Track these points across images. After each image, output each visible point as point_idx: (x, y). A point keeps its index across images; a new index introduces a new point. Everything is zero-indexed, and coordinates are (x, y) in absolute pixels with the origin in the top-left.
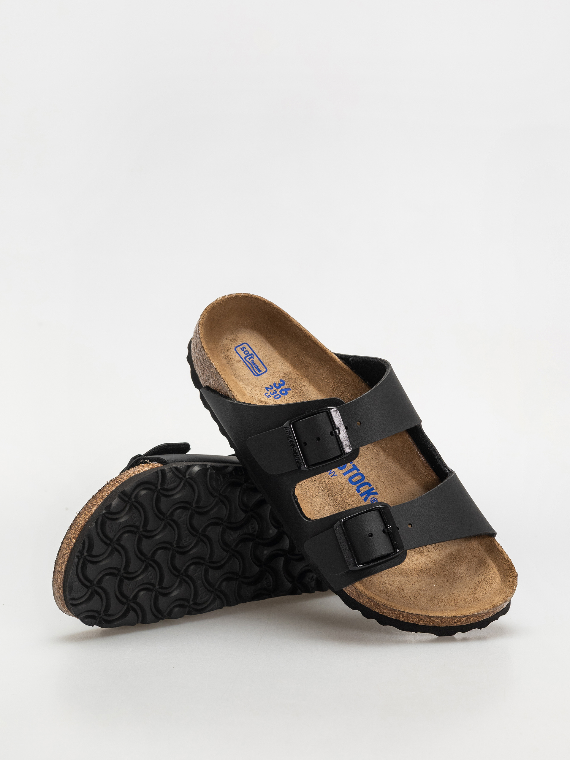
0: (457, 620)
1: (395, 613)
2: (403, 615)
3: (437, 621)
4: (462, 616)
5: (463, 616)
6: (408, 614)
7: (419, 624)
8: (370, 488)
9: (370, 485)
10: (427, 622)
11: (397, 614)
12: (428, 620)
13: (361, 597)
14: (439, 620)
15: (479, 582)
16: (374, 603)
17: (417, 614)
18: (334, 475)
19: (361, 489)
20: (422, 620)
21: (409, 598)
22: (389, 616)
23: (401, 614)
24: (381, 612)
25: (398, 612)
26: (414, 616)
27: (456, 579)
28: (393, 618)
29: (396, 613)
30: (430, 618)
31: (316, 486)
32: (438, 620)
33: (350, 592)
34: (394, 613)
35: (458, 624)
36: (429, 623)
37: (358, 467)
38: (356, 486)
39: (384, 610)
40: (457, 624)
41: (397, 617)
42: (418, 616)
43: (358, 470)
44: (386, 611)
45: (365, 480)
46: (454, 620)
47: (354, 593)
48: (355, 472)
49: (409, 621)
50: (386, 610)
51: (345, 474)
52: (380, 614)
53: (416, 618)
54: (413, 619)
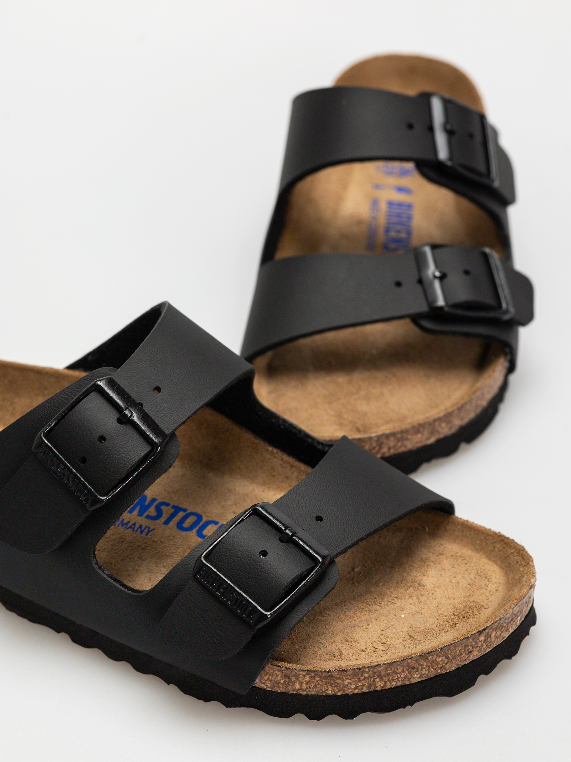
0: (471, 645)
1: (365, 677)
2: (380, 673)
3: (440, 659)
4: (476, 633)
5: (478, 632)
6: (387, 668)
7: (413, 681)
8: (217, 526)
9: (216, 523)
10: (424, 671)
11: (369, 677)
12: (425, 664)
13: (293, 679)
14: (443, 656)
15: (469, 584)
16: (320, 677)
17: (404, 659)
18: (149, 531)
19: (205, 532)
20: (414, 668)
21: (372, 648)
22: (356, 691)
23: (375, 673)
24: (339, 691)
25: (369, 671)
26: (398, 665)
27: (433, 594)
28: (365, 690)
29: (366, 675)
30: (427, 658)
31: (128, 560)
32: (440, 657)
33: (271, 681)
34: (363, 678)
35: (475, 653)
36: (429, 672)
37: (181, 506)
38: (194, 531)
39: (343, 681)
40: (473, 656)
41: (370, 686)
42: (405, 663)
43: (185, 510)
44: (348, 681)
45: (205, 519)
46: (467, 648)
47: (279, 678)
48: (181, 514)
49: (394, 684)
50: (347, 679)
51: (167, 522)
52: (339, 694)
53: (403, 670)
54: (399, 675)
